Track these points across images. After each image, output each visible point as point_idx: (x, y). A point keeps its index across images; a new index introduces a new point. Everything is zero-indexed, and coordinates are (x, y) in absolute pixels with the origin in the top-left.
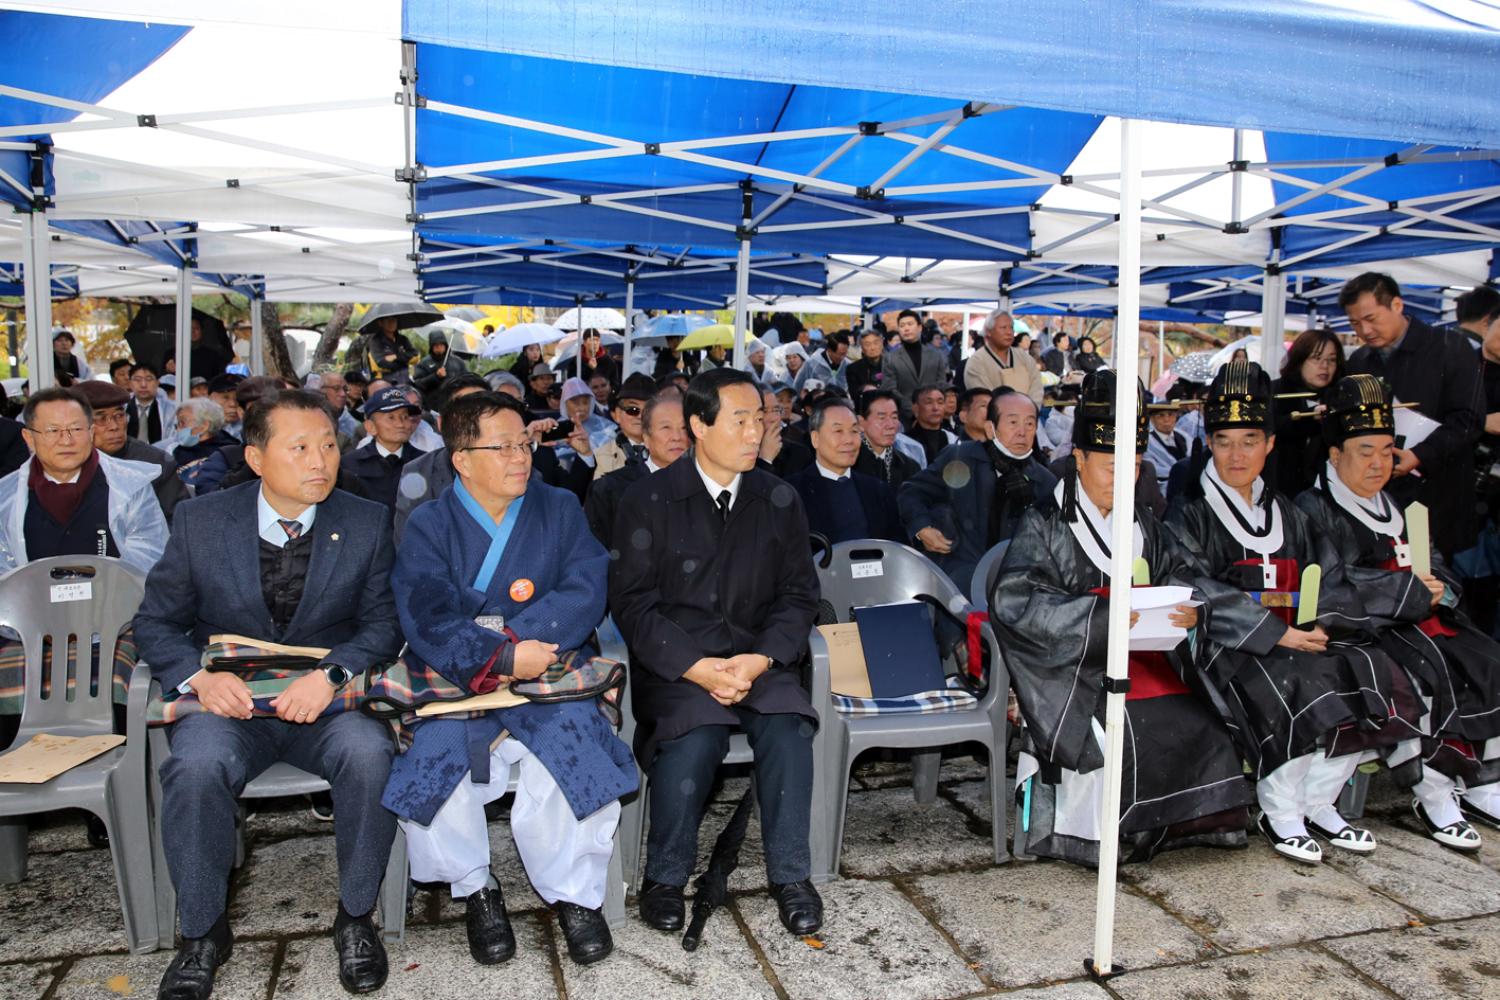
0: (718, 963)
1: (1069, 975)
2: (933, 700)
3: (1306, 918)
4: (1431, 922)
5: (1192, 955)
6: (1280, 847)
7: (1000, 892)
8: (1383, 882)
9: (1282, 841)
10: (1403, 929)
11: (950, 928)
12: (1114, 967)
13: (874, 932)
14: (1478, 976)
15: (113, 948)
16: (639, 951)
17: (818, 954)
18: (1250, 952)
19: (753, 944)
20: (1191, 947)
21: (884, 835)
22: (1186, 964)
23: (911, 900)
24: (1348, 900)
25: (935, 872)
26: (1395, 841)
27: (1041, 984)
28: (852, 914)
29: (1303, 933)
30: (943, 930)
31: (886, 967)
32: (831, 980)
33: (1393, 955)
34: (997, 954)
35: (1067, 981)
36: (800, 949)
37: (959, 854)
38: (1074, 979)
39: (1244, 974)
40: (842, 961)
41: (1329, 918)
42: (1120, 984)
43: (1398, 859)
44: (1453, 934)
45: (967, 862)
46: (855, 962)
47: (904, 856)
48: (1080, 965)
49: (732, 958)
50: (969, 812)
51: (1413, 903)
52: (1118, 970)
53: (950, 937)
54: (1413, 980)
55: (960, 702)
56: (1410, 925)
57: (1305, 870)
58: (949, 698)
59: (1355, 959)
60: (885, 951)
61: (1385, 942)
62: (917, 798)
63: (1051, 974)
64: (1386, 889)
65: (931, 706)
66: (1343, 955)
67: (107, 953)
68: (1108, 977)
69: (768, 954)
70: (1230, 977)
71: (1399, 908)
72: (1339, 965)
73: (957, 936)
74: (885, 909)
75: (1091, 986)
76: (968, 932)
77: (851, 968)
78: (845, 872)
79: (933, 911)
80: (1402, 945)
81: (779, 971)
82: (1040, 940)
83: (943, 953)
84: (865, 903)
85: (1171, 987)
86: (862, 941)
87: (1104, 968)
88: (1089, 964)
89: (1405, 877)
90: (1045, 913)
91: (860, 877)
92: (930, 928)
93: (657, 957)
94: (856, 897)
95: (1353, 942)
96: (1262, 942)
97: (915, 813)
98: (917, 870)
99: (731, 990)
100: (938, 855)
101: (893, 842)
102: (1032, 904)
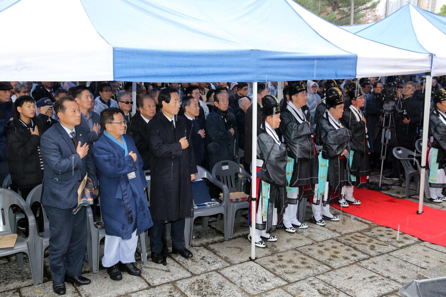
0: (173, 267)
1: (246, 260)
2: (209, 204)
3: (293, 244)
4: (317, 242)
5: (270, 254)
6: (286, 230)
7: (228, 246)
8: (308, 235)
9: (287, 228)
10: (312, 244)
11: (219, 255)
12: (255, 258)
13: (204, 257)
14: (325, 251)
15: (27, 285)
16: (155, 267)
17: (194, 263)
18: (282, 252)
19: (178, 263)
20: (270, 252)
21: (198, 236)
22: (269, 255)
23: (209, 250)
24: (301, 240)
25: (212, 244)
26: (311, 226)
27: (241, 263)
28: (198, 254)
29: (292, 247)
30: (217, 255)
31: (209, 263)
32: (199, 267)
33: (310, 249)
34: (231, 258)
35: (246, 261)
36: (189, 262)
37: (216, 239)
38: (248, 261)
39: (281, 256)
40: (200, 263)
41: (297, 244)
42: (257, 261)
43: (312, 230)
44: (321, 244)
45: (218, 241)
46: (202, 263)
47: (204, 241)
48: (248, 258)
49: (175, 266)
50: (215, 229)
51: (314, 239)
52: (256, 258)
53: (220, 256)
54: (313, 253)
55: (216, 204)
56: (313, 243)
57: (292, 234)
58: (213, 204)
59: (302, 251)
60: (208, 260)
61: (308, 247)
62: (203, 227)
63: (243, 261)
64: (309, 237)
65: (209, 206)
66: (300, 250)
67: (26, 286)
68: (254, 260)
69: (182, 264)
70: (278, 257)
71: (311, 240)
72: (299, 252)
73: (221, 256)
74: (205, 253)
75: (251, 262)
76: (224, 255)
77: (202, 264)
78: (192, 246)
79: (214, 252)
80: (311, 247)
81: (186, 267)
82: (239, 254)
83: (219, 259)
84: (200, 251)
85: (267, 260)
86: (202, 259)
87: (254, 258)
88: (250, 258)
89: (313, 234)
90: (239, 249)
91: (196, 246)
92: (215, 255)
93: (160, 268)
94: (198, 250)
95: (302, 248)
96: (284, 250)
97: (203, 231)
98: (208, 244)
99: (179, 271)
100: (212, 239)
101: (200, 238)
102: (235, 248)
